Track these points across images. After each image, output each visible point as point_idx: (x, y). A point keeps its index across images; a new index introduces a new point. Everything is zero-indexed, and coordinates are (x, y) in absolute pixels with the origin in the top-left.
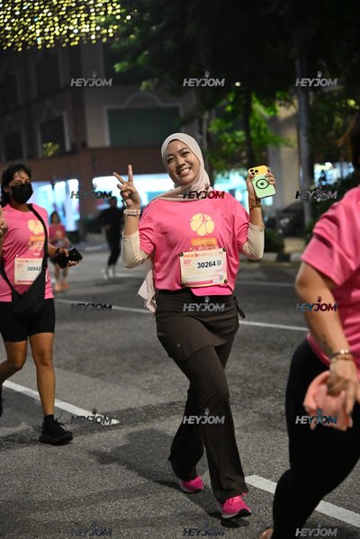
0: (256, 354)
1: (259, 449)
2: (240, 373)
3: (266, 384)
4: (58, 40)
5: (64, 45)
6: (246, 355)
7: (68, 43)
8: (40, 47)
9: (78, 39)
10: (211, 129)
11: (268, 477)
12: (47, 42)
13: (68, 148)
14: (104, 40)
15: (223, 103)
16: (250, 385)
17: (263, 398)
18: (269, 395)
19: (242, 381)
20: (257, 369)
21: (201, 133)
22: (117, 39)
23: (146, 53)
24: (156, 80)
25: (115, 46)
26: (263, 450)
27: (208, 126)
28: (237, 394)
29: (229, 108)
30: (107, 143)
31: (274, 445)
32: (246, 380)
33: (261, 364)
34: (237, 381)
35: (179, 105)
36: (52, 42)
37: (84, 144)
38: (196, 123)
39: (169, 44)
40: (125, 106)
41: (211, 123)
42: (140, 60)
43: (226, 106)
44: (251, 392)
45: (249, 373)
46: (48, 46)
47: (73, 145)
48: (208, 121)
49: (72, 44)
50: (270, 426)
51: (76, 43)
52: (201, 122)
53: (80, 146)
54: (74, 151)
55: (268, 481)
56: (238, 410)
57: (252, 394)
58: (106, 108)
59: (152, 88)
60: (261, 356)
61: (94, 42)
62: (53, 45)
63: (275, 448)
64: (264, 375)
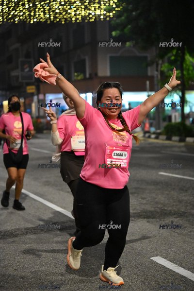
0: (172, 192)
1: (164, 243)
2: (162, 202)
3: (175, 208)
4: (84, 18)
5: (86, 21)
6: (167, 192)
7: (89, 20)
8: (74, 22)
9: (94, 18)
10: (162, 69)
11: (165, 258)
12: (78, 19)
13: (88, 76)
14: (108, 19)
15: (169, 55)
16: (166, 208)
17: (171, 216)
18: (175, 215)
19: (162, 206)
20: (171, 200)
21: (157, 71)
22: (115, 19)
23: (129, 26)
24: (134, 42)
25: (113, 22)
26: (166, 243)
27: (161, 67)
28: (158, 213)
29: (173, 58)
30: (108, 74)
31: (172, 241)
32: (164, 206)
33: (174, 198)
34: (159, 206)
35: (148, 55)
36: (80, 19)
37: (96, 74)
38: (155, 65)
39: (141, 22)
40: (119, 54)
41: (163, 66)
42: (126, 30)
43: (171, 57)
44: (165, 212)
45: (167, 202)
46: (78, 21)
47: (90, 75)
48: (161, 64)
49: (91, 20)
50: (172, 231)
51: (93, 20)
52: (157, 65)
53: (94, 75)
54: (91, 78)
55: (165, 260)
56: (157, 222)
57: (166, 213)
58: (108, 56)
59: (132, 46)
60: (175, 194)
61: (102, 20)
62: (81, 21)
63: (172, 243)
64: (174, 204)
